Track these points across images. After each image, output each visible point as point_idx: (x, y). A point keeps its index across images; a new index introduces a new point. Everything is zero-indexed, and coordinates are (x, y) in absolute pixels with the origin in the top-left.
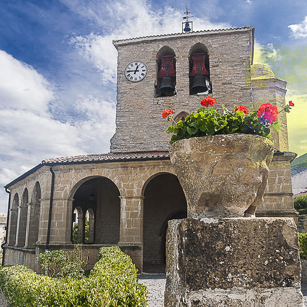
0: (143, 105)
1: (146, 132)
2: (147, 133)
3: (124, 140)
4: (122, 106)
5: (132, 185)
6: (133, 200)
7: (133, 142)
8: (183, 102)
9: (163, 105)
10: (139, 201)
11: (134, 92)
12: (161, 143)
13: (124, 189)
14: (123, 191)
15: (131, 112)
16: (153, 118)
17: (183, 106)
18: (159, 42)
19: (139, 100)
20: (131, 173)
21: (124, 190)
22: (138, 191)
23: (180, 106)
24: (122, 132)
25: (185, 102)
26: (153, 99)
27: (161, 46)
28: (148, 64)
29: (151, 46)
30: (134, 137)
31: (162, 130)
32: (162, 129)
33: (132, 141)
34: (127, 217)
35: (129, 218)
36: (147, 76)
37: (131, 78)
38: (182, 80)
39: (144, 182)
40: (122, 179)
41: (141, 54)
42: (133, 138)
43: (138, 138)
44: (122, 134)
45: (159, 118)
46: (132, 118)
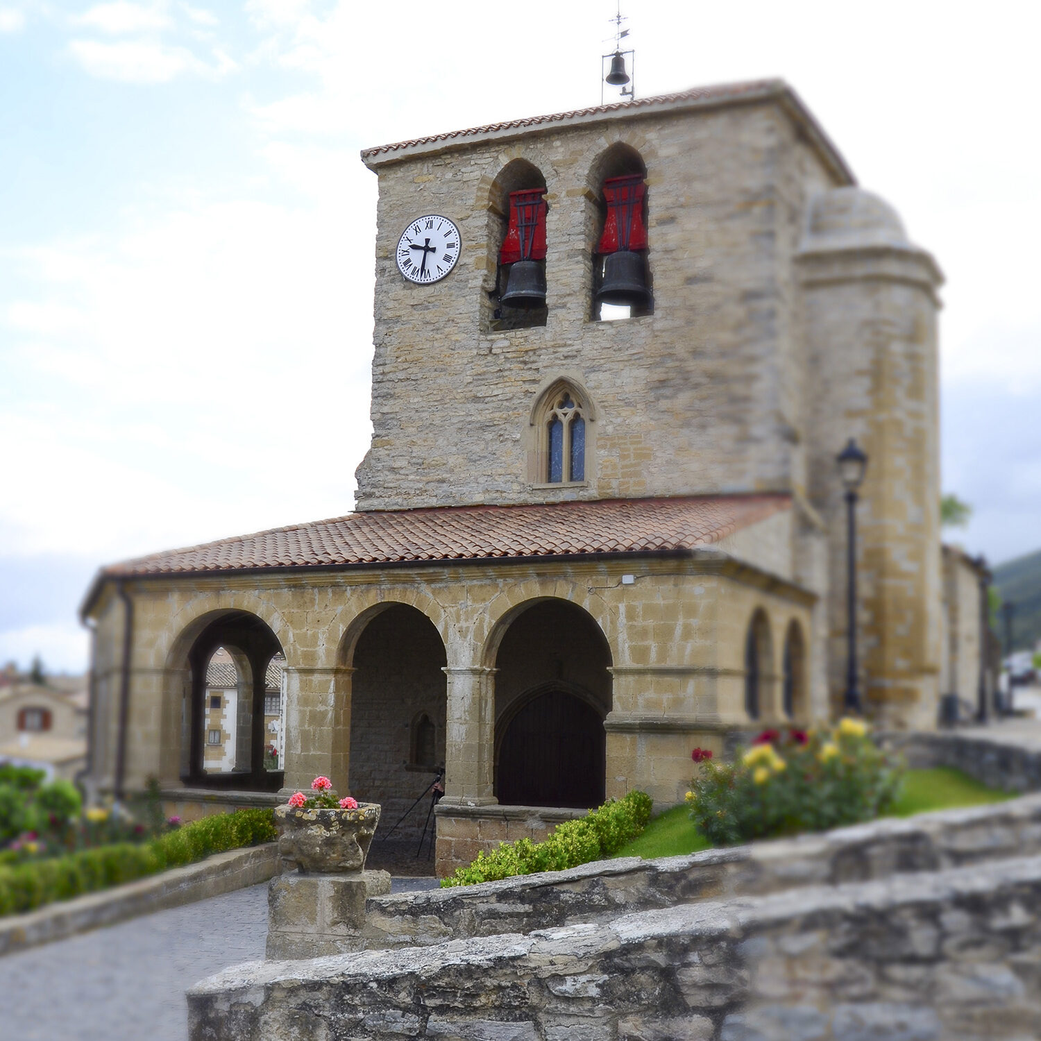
0: (448, 360)
1: (456, 445)
2: (458, 446)
3: (393, 470)
4: (387, 362)
5: (315, 637)
6: (317, 678)
7: (418, 478)
8: (565, 345)
9: (505, 358)
10: (330, 681)
11: (422, 316)
12: (496, 478)
13: (294, 646)
14: (292, 651)
15: (414, 383)
16: (476, 399)
17: (566, 357)
18: (497, 149)
19: (436, 344)
20: (312, 601)
21: (295, 650)
22: (328, 651)
23: (557, 358)
24: (388, 447)
25: (570, 345)
26: (476, 337)
27: (504, 160)
28: (464, 222)
29: (472, 163)
30: (420, 461)
31: (501, 438)
32: (501, 435)
33: (416, 473)
34: (302, 723)
35: (306, 726)
36: (461, 262)
37: (413, 273)
38: (564, 273)
39: (342, 629)
40: (290, 621)
41: (445, 189)
42: (417, 464)
43: (433, 463)
44: (387, 452)
45: (494, 399)
46: (416, 400)
